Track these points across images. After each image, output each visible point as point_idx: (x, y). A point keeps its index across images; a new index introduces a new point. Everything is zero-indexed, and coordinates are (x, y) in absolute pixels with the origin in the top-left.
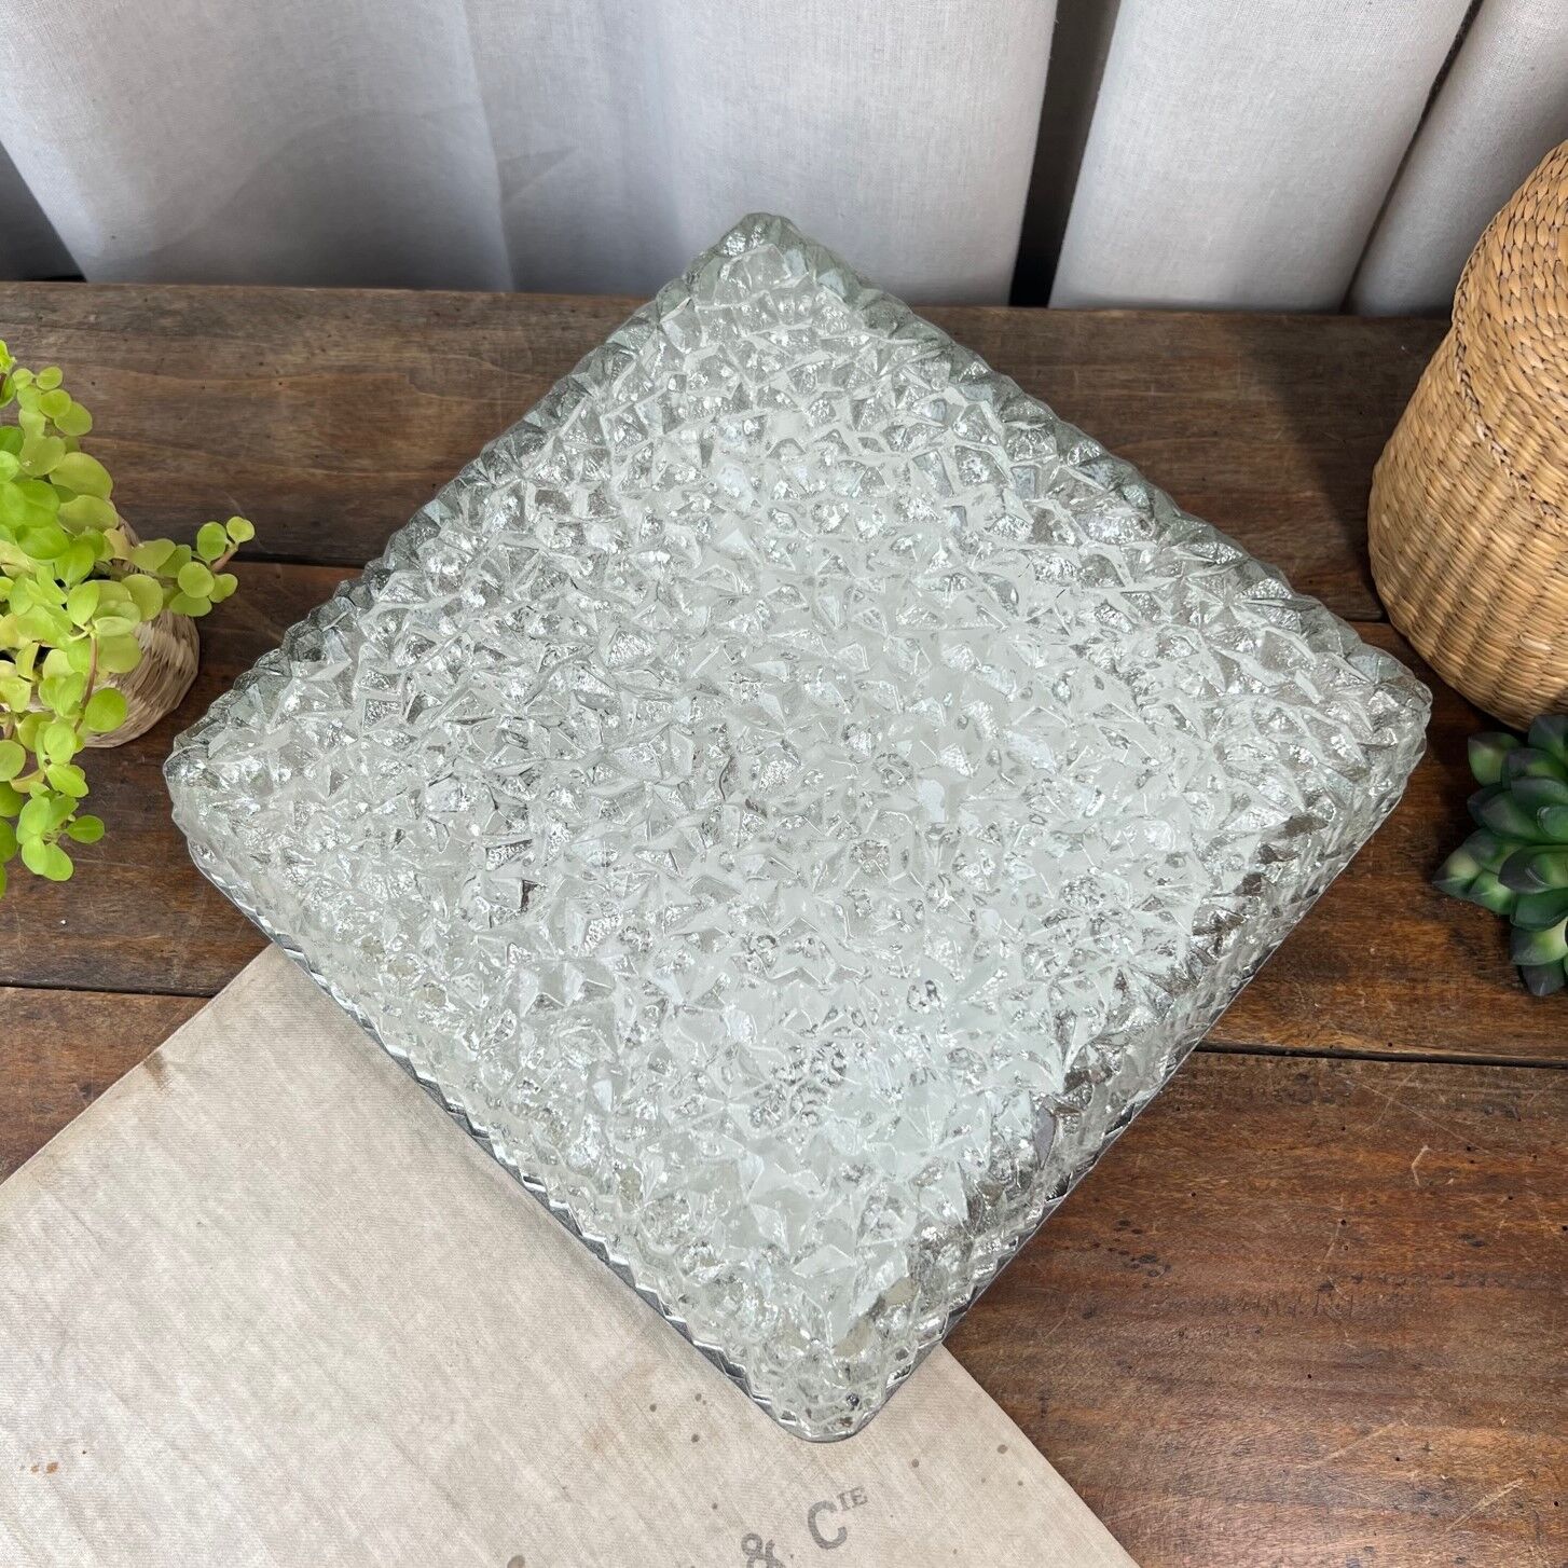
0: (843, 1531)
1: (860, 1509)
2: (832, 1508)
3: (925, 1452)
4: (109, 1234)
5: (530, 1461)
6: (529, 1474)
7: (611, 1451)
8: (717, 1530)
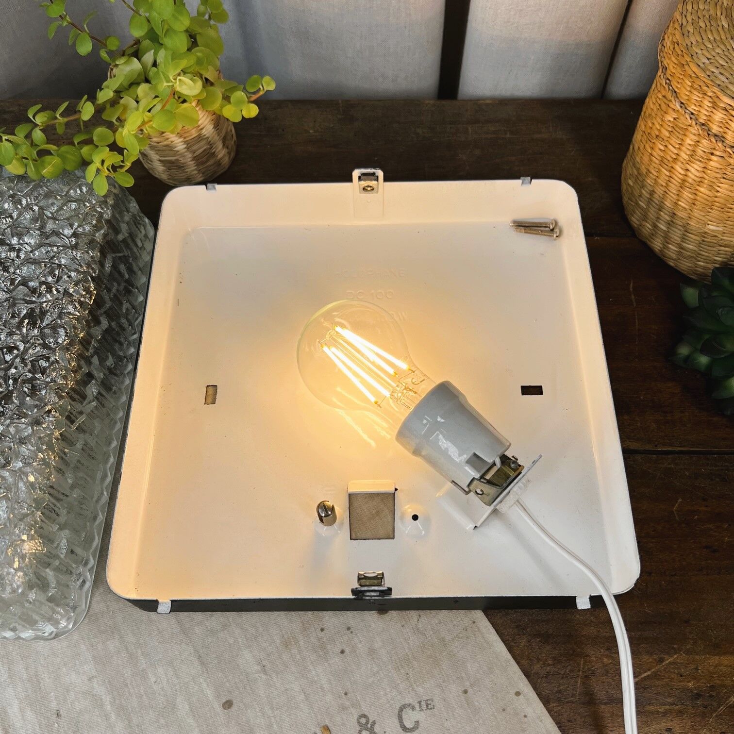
0: (417, 723)
1: (429, 712)
2: (413, 708)
3: (472, 686)
7: (294, 651)
8: (345, 708)
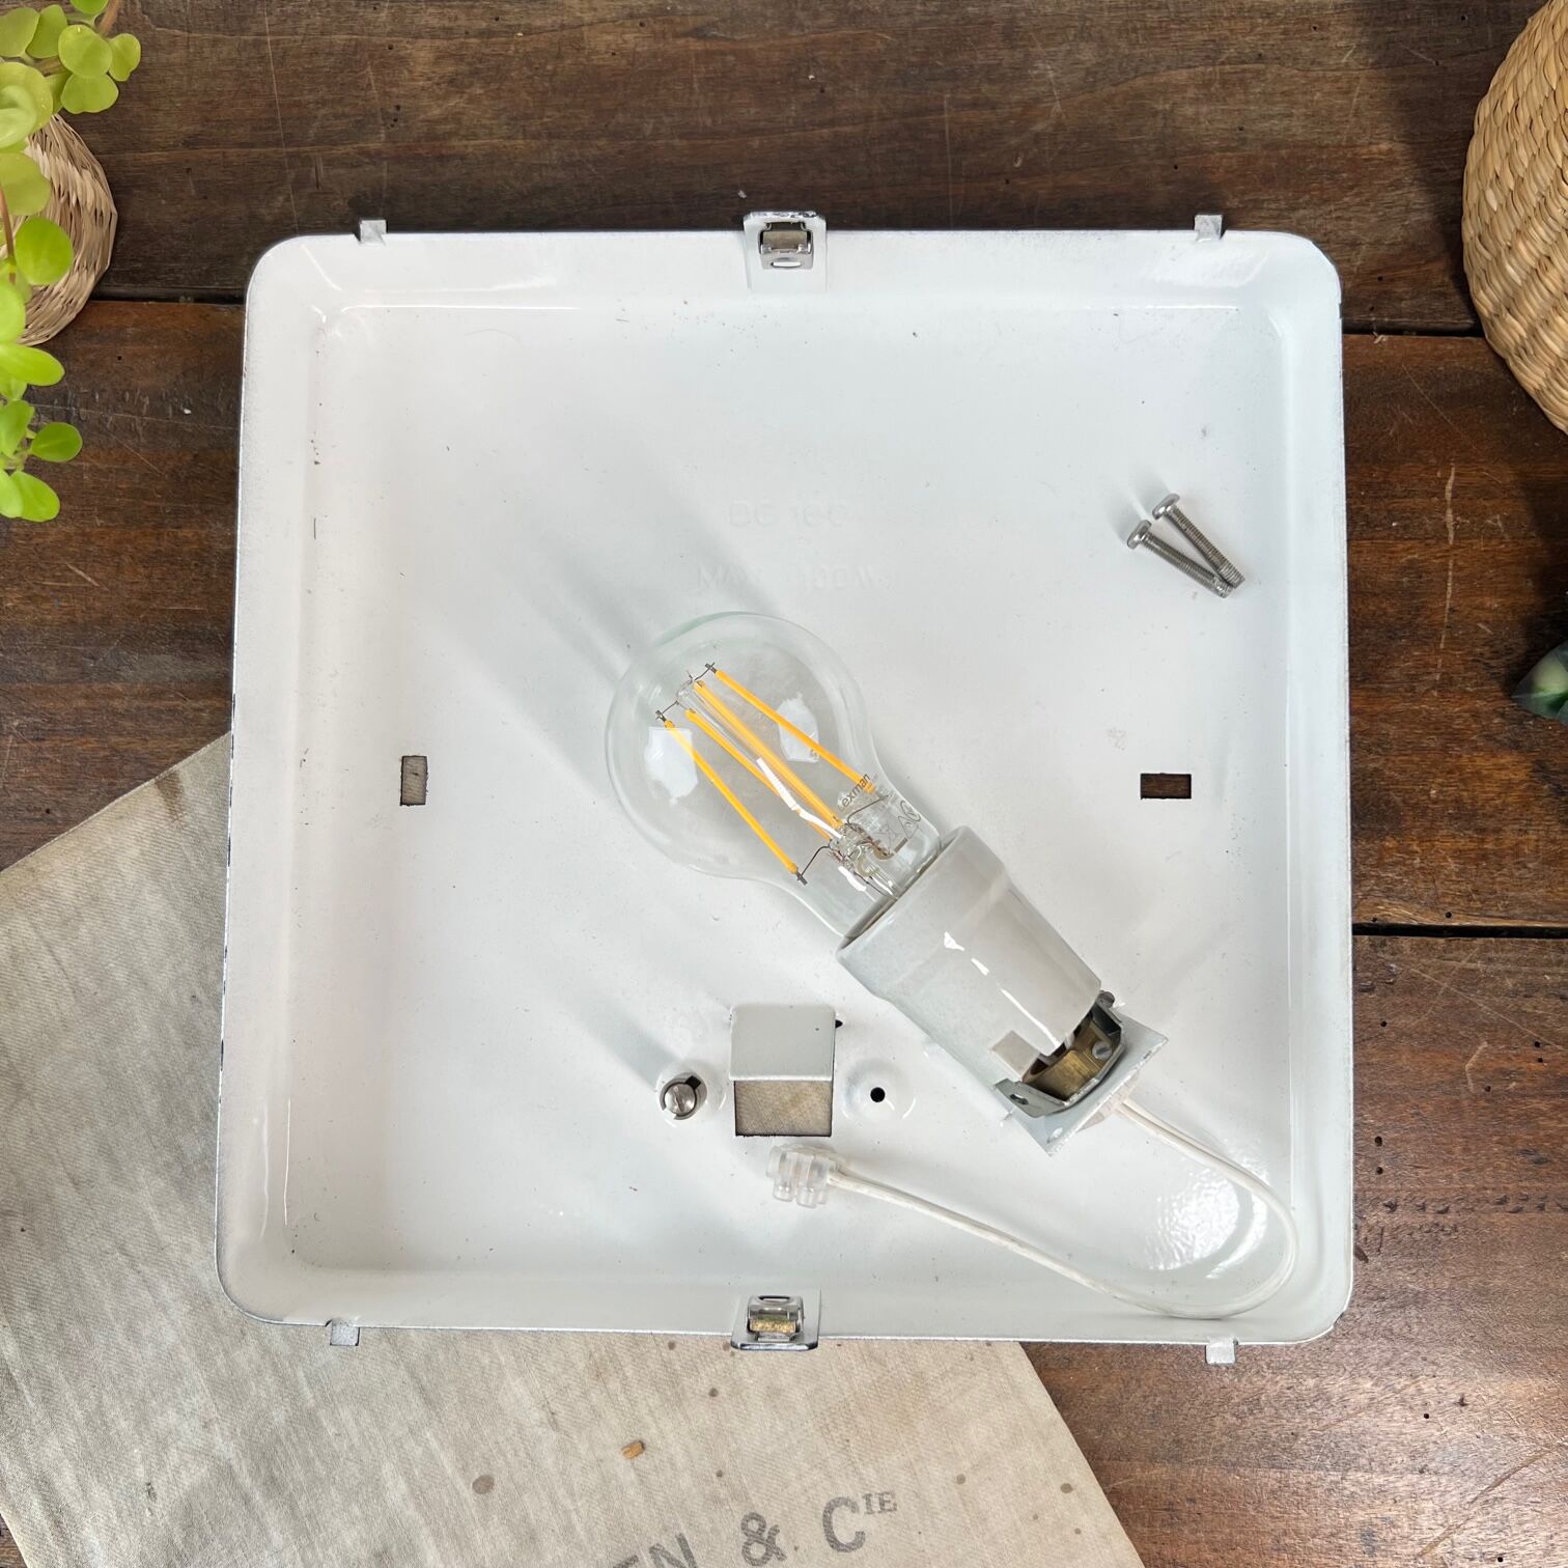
1: (885, 1516)
2: (854, 1508)
3: (975, 1468)
4: (88, 982)
5: (521, 1373)
6: (517, 1387)
7: (614, 1385)
